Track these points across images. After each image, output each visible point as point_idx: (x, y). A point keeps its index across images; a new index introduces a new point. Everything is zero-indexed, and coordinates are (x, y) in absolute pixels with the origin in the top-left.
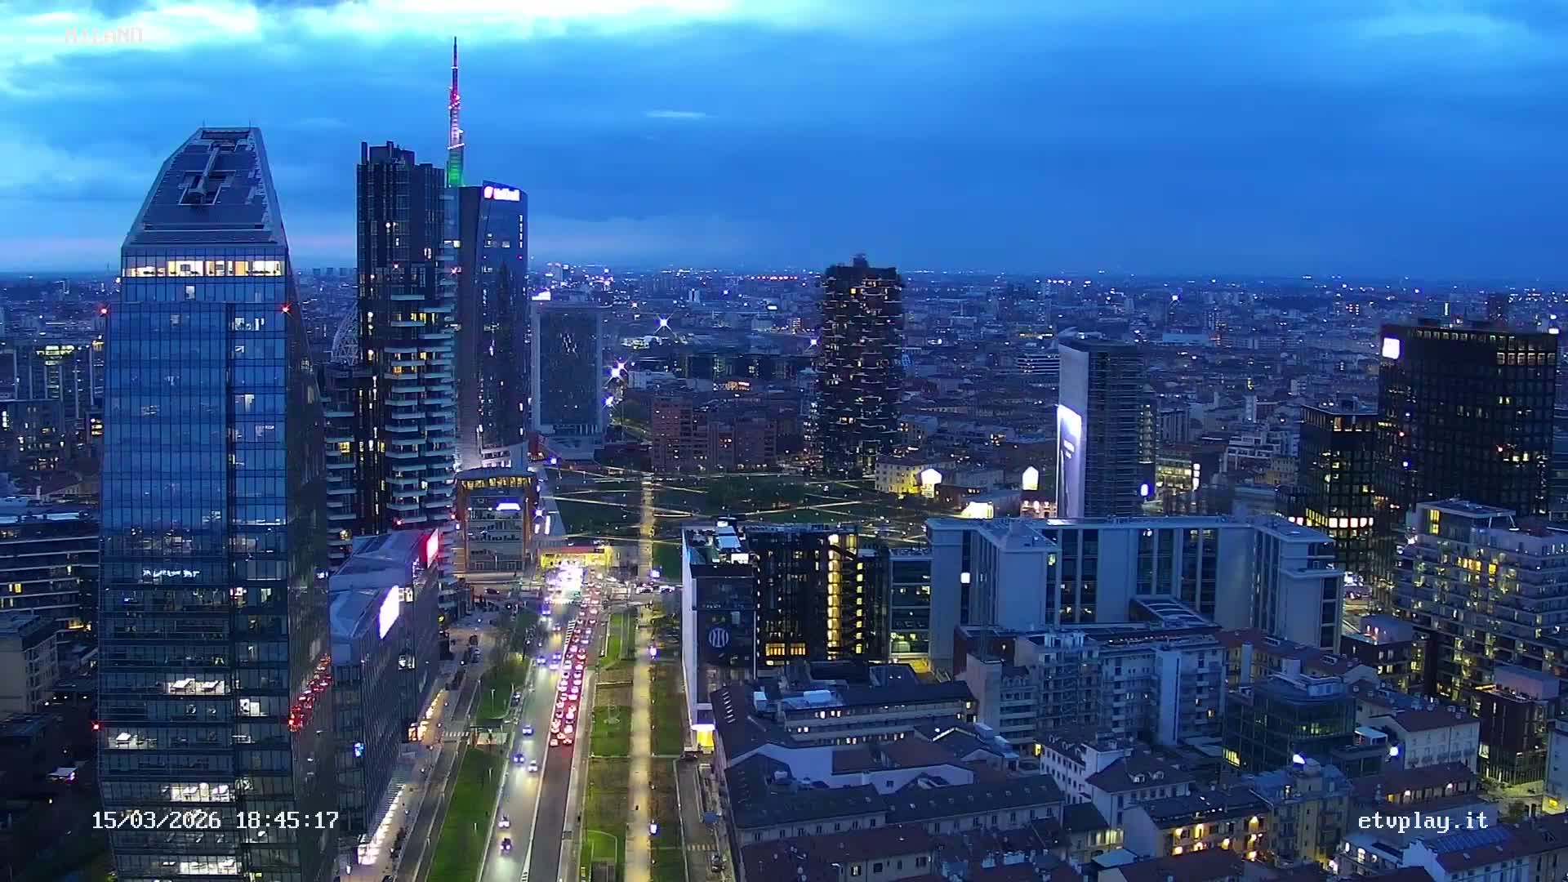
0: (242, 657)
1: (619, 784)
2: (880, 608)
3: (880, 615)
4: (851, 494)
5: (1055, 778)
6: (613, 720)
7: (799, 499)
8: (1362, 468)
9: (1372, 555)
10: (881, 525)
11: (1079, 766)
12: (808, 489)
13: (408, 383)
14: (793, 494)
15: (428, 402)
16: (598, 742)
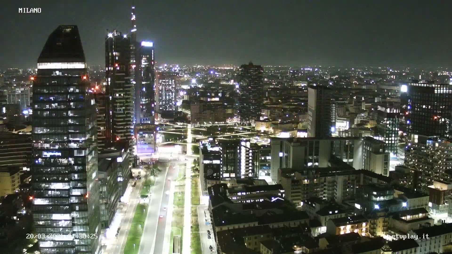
0: (73, 178)
1: (181, 214)
2: (256, 163)
3: (256, 165)
4: (248, 130)
5: (307, 212)
6: (180, 196)
7: (233, 132)
8: (396, 123)
9: (398, 148)
10: (257, 139)
11: (314, 209)
12: (236, 129)
13: (120, 99)
14: (231, 130)
15: (126, 104)
16: (175, 202)
